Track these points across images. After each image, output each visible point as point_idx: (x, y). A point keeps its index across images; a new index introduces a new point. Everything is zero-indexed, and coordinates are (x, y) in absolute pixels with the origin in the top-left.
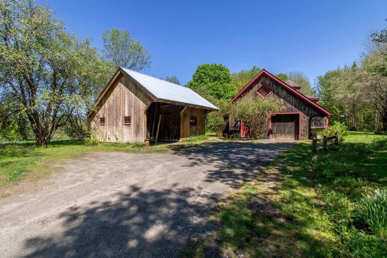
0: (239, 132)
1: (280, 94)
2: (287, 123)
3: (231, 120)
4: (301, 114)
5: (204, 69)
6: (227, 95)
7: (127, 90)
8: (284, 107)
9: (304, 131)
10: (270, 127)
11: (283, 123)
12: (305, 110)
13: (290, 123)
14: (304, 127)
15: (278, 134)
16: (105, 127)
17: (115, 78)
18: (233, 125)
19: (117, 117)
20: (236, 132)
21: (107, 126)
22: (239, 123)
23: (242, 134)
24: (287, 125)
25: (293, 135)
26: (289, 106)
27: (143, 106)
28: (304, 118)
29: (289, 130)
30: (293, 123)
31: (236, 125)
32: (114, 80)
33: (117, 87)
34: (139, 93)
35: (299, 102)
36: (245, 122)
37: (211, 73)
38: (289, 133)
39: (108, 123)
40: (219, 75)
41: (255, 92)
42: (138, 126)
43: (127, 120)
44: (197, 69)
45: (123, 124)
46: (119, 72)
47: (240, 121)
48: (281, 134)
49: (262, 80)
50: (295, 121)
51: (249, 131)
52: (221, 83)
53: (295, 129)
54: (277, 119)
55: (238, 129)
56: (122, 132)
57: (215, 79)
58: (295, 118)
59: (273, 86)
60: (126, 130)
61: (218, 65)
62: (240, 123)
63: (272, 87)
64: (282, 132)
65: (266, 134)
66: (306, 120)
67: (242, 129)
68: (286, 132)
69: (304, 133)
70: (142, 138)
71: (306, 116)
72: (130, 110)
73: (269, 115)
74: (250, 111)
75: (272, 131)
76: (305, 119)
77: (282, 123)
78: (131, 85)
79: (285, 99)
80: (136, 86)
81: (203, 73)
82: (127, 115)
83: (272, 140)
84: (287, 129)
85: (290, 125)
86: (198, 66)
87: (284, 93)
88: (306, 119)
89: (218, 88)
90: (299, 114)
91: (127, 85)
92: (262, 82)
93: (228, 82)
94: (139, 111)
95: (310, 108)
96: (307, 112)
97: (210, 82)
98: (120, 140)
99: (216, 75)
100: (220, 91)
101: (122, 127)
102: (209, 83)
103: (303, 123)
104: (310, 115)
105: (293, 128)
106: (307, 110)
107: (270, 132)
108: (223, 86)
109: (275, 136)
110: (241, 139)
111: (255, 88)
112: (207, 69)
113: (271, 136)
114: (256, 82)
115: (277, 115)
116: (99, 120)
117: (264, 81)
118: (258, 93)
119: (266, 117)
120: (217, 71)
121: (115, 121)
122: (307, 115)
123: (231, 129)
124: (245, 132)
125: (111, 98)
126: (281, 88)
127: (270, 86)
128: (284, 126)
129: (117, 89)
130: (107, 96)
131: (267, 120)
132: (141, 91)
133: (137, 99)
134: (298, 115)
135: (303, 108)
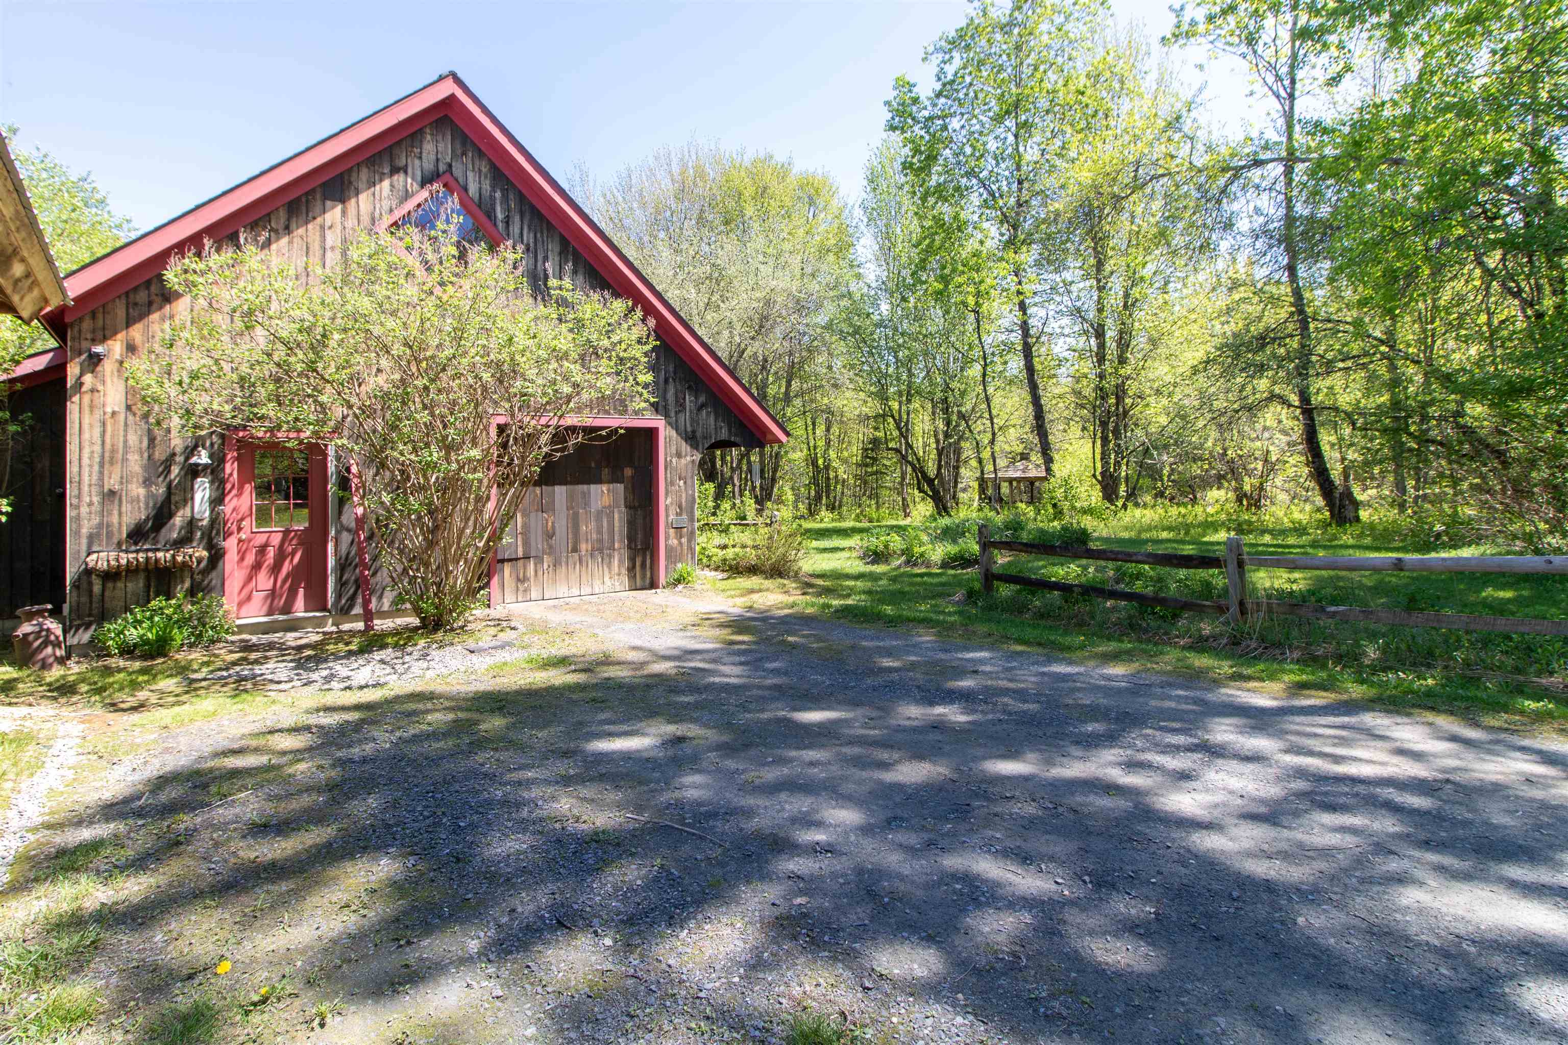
2: (585, 487)
4: (666, 433)
9: (679, 530)
11: (564, 488)
12: (680, 408)
13: (604, 488)
14: (680, 507)
15: (539, 560)
22: (202, 491)
24: (586, 503)
25: (621, 562)
28: (679, 455)
29: (599, 531)
30: (619, 489)
31: (163, 510)
47: (215, 469)
48: (556, 564)
49: (430, 152)
50: (628, 472)
53: (631, 524)
59: (507, 222)
62: (217, 501)
63: (501, 226)
64: (561, 551)
66: (686, 465)
68: (583, 547)
69: (681, 544)
71: (685, 447)
76: (683, 461)
84: (588, 528)
85: (604, 500)
88: (688, 458)
90: (657, 429)
92: (428, 165)
95: (702, 399)
96: (692, 419)
103: (672, 484)
104: (705, 438)
106: (691, 411)
107: (492, 556)
109: (521, 579)
111: (376, 201)
113: (495, 581)
117: (442, 167)
122: (692, 440)
123: (95, 556)
126: (560, 254)
128: (572, 508)
134: (651, 433)
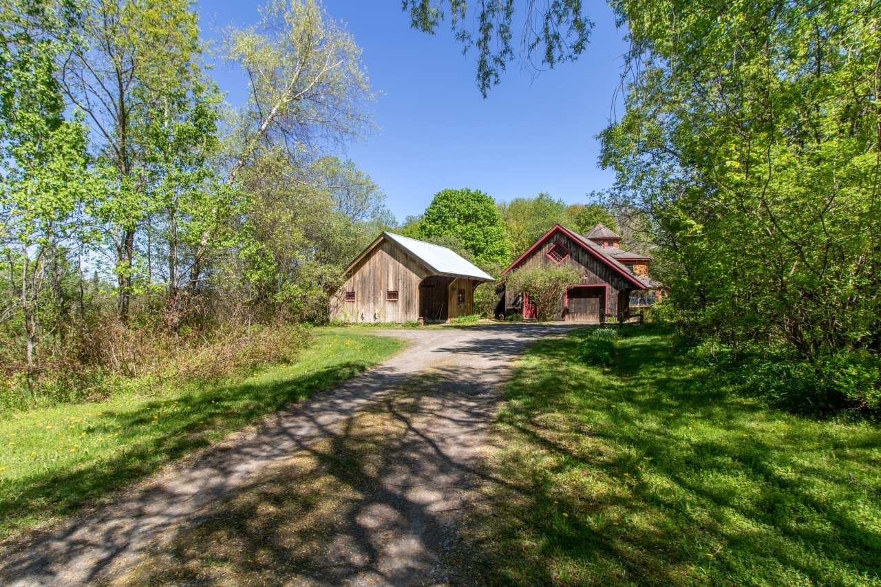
0: (521, 311)
1: (580, 259)
2: (589, 299)
3: (509, 295)
4: (608, 287)
5: (448, 200)
6: (490, 249)
7: (391, 260)
8: (585, 278)
9: (611, 310)
10: (566, 304)
12: (613, 280)
13: (593, 299)
14: (612, 304)
15: (577, 313)
16: (355, 304)
17: (375, 244)
18: (512, 302)
19: (375, 292)
20: (516, 311)
21: (359, 303)
22: (520, 299)
23: (525, 315)
24: (589, 302)
25: (597, 314)
26: (592, 275)
27: (416, 280)
28: (612, 292)
29: (592, 309)
30: (598, 299)
31: (516, 301)
32: (373, 247)
33: (377, 254)
34: (411, 264)
35: (606, 270)
36: (530, 298)
37: (462, 207)
38: (592, 313)
39: (359, 299)
40: (477, 211)
41: (546, 256)
42: (408, 304)
43: (393, 295)
44: (433, 199)
45: (385, 300)
46: (382, 238)
47: (522, 296)
48: (581, 314)
49: (556, 237)
50: (600, 296)
51: (536, 309)
52: (480, 226)
53: (600, 307)
54: (575, 293)
55: (520, 307)
56: (384, 310)
57: (468, 219)
58: (599, 292)
60: (390, 307)
61: (472, 191)
62: (522, 299)
63: (569, 249)
64: (582, 311)
65: (560, 314)
67: (524, 308)
68: (588, 312)
69: (612, 313)
70: (415, 316)
71: (614, 290)
72: (396, 284)
73: (564, 288)
74: (539, 283)
75: (568, 310)
76: (613, 294)
77: (582, 299)
78: (398, 253)
79: (586, 266)
80: (406, 255)
81: (445, 206)
82: (391, 288)
83: (569, 321)
84: (589, 308)
85: (594, 302)
86: (436, 194)
87: (586, 258)
88: (615, 293)
89: (474, 235)
91: (392, 254)
92: (555, 241)
93: (492, 224)
94: (410, 284)
95: (620, 279)
96: (617, 284)
97: (459, 223)
98: (381, 320)
99: (471, 212)
100: (478, 240)
101: (384, 303)
102: (458, 227)
103: (610, 299)
104: (620, 288)
105: (598, 306)
106: (616, 282)
107: (566, 312)
108: (482, 230)
109: (573, 317)
110: (522, 320)
111: (546, 249)
112: (453, 199)
113: (566, 317)
114: (546, 241)
115: (575, 288)
116: (345, 295)
117: (557, 240)
118: (549, 256)
119: (560, 290)
120: (472, 203)
121: (372, 297)
122: (616, 288)
123: (508, 307)
124: (529, 312)
125: (366, 267)
126: (581, 250)
127: (566, 246)
128: (585, 303)
129: (376, 258)
130: (359, 266)
131: (561, 294)
132: (415, 261)
133: (408, 270)
134: (604, 287)
135: (610, 279)
